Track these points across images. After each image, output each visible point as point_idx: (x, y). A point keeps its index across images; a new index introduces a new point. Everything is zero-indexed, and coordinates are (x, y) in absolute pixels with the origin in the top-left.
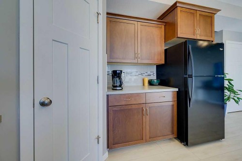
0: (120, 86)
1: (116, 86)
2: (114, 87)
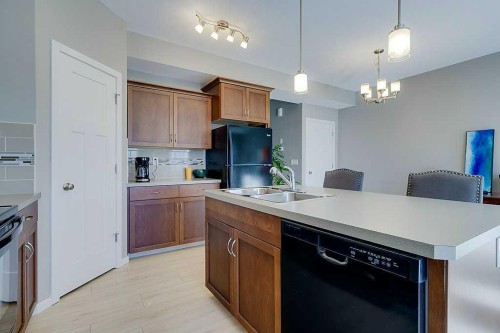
0: (147, 177)
1: (141, 178)
2: (138, 179)
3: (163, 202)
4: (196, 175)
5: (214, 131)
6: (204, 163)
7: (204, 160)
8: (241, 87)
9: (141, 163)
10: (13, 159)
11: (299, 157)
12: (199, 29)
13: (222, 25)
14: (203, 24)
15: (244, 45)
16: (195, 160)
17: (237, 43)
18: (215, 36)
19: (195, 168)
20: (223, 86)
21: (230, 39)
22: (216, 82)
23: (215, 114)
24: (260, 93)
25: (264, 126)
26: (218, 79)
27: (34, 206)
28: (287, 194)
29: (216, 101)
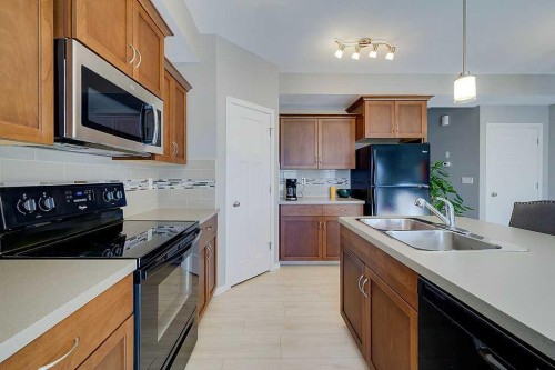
0: (295, 196)
1: (290, 197)
2: (288, 197)
3: (308, 219)
4: (340, 194)
5: (358, 152)
6: (349, 182)
7: (349, 179)
8: (388, 102)
9: (291, 184)
10: (204, 184)
11: (475, 174)
12: (339, 54)
13: (364, 43)
14: (342, 48)
15: (390, 56)
16: (340, 180)
17: (381, 57)
18: (356, 56)
19: (340, 187)
20: (367, 104)
21: (373, 55)
22: (360, 102)
23: (359, 133)
24: (415, 104)
25: (419, 141)
26: (362, 98)
27: (215, 218)
28: (440, 233)
29: (360, 120)
